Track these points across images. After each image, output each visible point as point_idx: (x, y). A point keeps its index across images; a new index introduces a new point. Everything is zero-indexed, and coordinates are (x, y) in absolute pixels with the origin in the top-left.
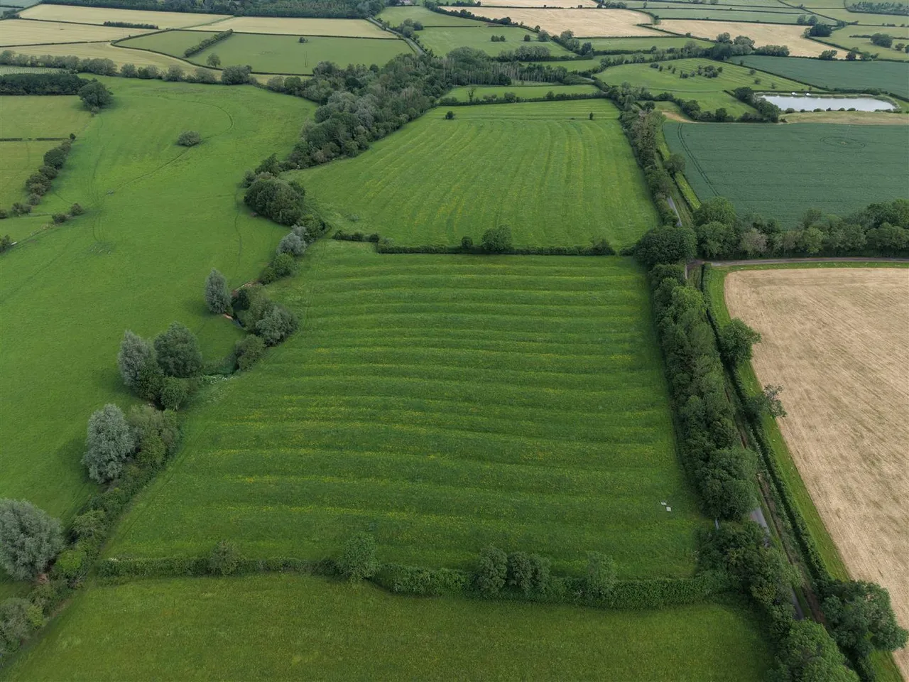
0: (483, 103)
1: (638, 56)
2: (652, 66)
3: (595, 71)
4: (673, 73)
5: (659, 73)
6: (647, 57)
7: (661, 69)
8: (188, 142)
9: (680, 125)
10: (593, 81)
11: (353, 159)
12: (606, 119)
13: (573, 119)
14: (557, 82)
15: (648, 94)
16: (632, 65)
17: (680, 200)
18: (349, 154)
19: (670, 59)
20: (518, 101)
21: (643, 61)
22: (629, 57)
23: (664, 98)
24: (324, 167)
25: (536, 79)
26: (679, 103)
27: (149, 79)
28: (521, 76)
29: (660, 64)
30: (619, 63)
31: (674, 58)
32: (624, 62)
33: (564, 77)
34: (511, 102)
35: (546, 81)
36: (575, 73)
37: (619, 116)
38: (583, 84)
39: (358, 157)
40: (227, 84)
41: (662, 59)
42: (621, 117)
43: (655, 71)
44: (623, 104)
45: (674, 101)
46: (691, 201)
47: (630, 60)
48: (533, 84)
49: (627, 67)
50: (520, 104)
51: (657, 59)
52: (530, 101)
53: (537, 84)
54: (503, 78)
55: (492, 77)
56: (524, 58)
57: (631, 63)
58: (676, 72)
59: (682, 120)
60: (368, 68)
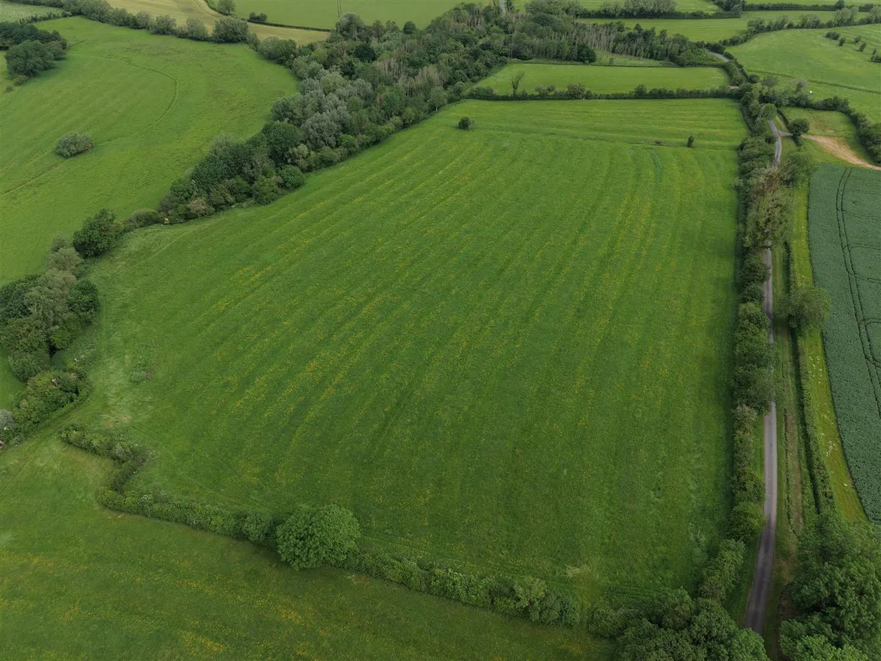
0: (533, 98)
1: (811, 15)
2: (828, 36)
3: (734, 42)
4: (861, 50)
5: (838, 48)
6: (826, 17)
7: (841, 43)
8: (72, 150)
9: (848, 172)
10: (726, 60)
11: (263, 207)
12: (715, 147)
13: (658, 143)
14: (666, 61)
15: (805, 98)
16: (798, 31)
17: (792, 417)
18: (261, 199)
19: (862, 22)
20: (588, 97)
21: (817, 25)
22: (794, 17)
23: (832, 106)
24: (206, 224)
25: (634, 53)
26: (855, 120)
27: (139, 28)
28: (615, 47)
29: (842, 32)
30: (779, 27)
31: (869, 22)
32: (786, 26)
33: (680, 52)
34: (576, 98)
35: (651, 57)
36: (699, 45)
37: (738, 143)
38: (705, 66)
39: (273, 204)
40: (219, 42)
41: (850, 23)
42: (742, 147)
43: (831, 46)
44: (756, 116)
45: (847, 112)
46: (817, 421)
47: (796, 24)
48: (629, 62)
49: (787, 34)
50: (591, 101)
51: (841, 23)
52: (608, 97)
53: (635, 61)
54: (584, 52)
55: (567, 49)
56: (635, 14)
57: (797, 27)
58: (865, 50)
59: (851, 158)
60: (401, 28)
